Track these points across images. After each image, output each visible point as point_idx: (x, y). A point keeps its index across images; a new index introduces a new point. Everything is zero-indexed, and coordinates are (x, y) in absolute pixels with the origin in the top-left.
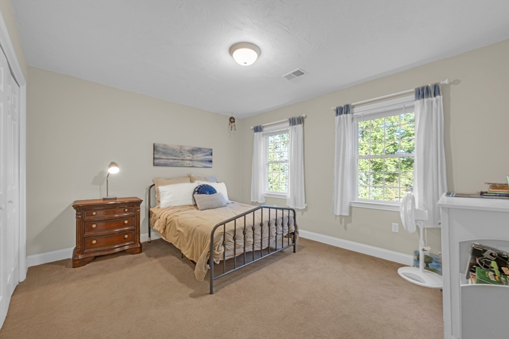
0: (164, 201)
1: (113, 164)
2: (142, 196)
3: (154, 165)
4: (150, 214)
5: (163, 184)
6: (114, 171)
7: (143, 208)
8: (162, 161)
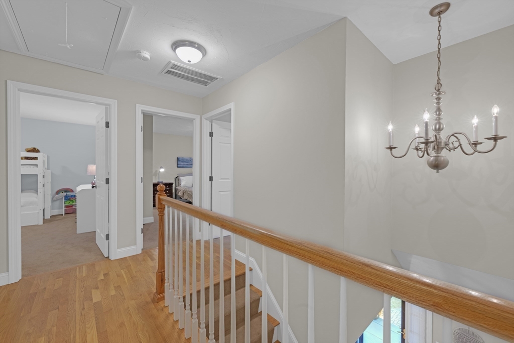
0: (183, 184)
1: (161, 167)
2: (172, 181)
3: (178, 167)
4: (176, 190)
5: (182, 177)
6: (162, 170)
7: (174, 186)
8: (181, 165)
